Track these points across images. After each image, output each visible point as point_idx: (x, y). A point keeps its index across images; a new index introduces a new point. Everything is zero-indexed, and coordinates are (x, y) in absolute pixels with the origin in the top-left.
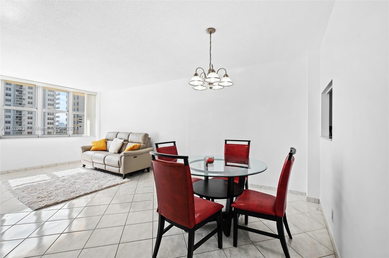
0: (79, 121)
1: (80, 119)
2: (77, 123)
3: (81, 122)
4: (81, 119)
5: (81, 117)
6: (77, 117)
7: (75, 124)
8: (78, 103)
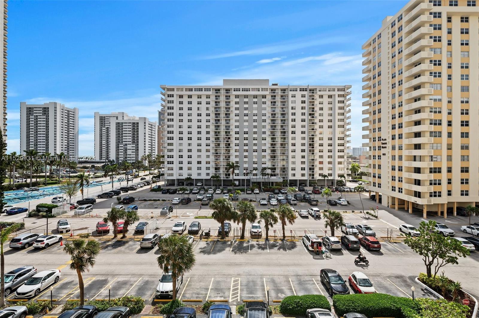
0: (382, 145)
1: (383, 144)
2: (379, 150)
3: (385, 147)
4: (386, 143)
5: (384, 140)
6: (379, 140)
7: (375, 150)
8: (381, 118)
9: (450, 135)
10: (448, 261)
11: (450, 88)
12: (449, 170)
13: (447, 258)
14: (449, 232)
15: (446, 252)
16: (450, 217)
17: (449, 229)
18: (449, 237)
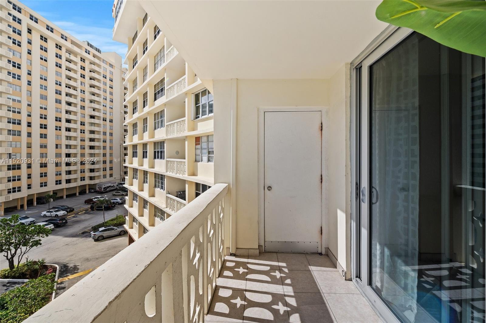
9: (29, 135)
10: (32, 246)
11: (30, 93)
12: (29, 166)
13: (31, 244)
14: (30, 221)
15: (30, 238)
16: (30, 208)
17: (30, 218)
18: (33, 225)
